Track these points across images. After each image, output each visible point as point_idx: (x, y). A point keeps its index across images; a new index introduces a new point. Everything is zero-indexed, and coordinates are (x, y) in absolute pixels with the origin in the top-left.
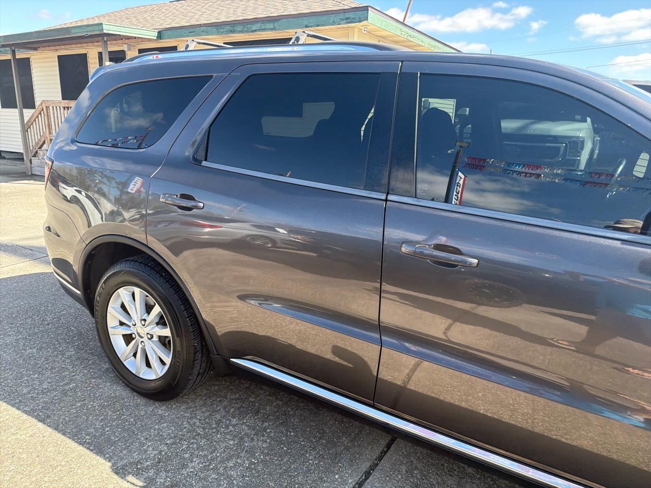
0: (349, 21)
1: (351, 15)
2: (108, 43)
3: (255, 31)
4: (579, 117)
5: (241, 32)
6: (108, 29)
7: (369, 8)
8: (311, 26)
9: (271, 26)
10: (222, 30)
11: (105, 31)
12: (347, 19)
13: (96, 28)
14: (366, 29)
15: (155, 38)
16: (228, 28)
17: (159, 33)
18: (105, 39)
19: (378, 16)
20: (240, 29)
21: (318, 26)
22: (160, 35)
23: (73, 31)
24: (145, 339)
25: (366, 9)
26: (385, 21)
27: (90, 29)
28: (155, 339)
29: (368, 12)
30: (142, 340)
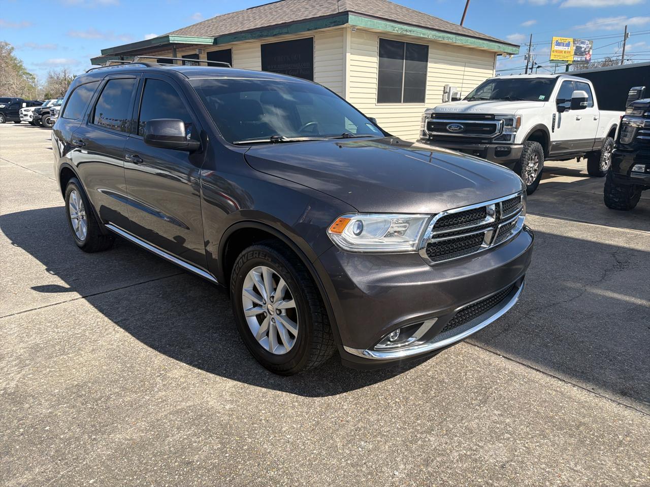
0: (336, 24)
1: (337, 19)
2: (177, 50)
3: (275, 35)
5: (267, 36)
6: (172, 39)
7: (349, 13)
8: (311, 30)
9: (285, 30)
10: (254, 35)
11: (171, 42)
12: (334, 22)
13: (166, 39)
14: (354, 29)
15: (212, 44)
16: (258, 33)
17: (216, 40)
18: (175, 47)
19: (361, 18)
20: (266, 34)
21: (316, 29)
22: (216, 41)
23: (153, 42)
25: (346, 14)
26: (371, 21)
27: (161, 40)
29: (348, 16)
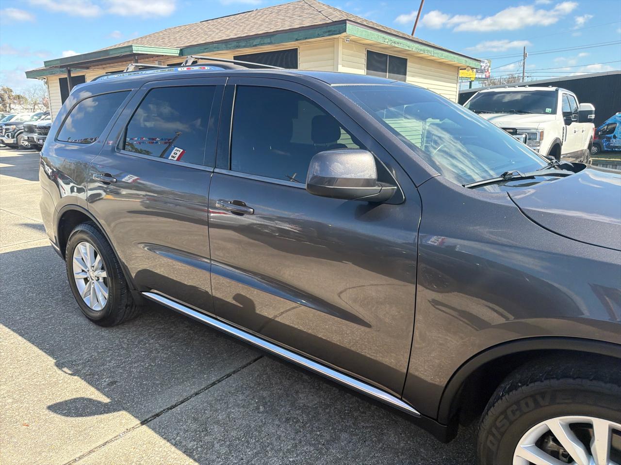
0: (330, 33)
1: (332, 28)
2: (139, 61)
3: (256, 45)
4: (550, 110)
5: (245, 47)
6: (136, 50)
7: (347, 22)
8: (300, 40)
9: (268, 40)
10: (230, 46)
11: (134, 52)
12: (329, 31)
13: (128, 49)
14: (348, 40)
15: (178, 55)
16: (235, 44)
17: (181, 50)
18: (136, 58)
19: (357, 27)
20: (244, 44)
21: (306, 38)
22: (182, 52)
23: (111, 53)
24: (95, 281)
25: (344, 22)
26: (365, 31)
27: (123, 50)
28: (101, 280)
29: (346, 25)
30: (93, 281)
